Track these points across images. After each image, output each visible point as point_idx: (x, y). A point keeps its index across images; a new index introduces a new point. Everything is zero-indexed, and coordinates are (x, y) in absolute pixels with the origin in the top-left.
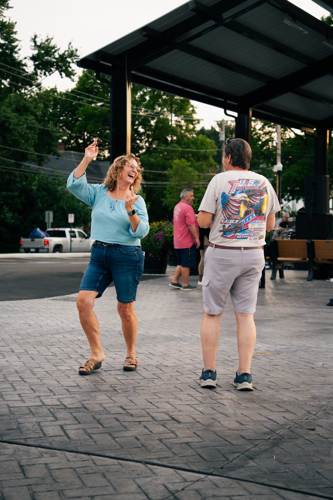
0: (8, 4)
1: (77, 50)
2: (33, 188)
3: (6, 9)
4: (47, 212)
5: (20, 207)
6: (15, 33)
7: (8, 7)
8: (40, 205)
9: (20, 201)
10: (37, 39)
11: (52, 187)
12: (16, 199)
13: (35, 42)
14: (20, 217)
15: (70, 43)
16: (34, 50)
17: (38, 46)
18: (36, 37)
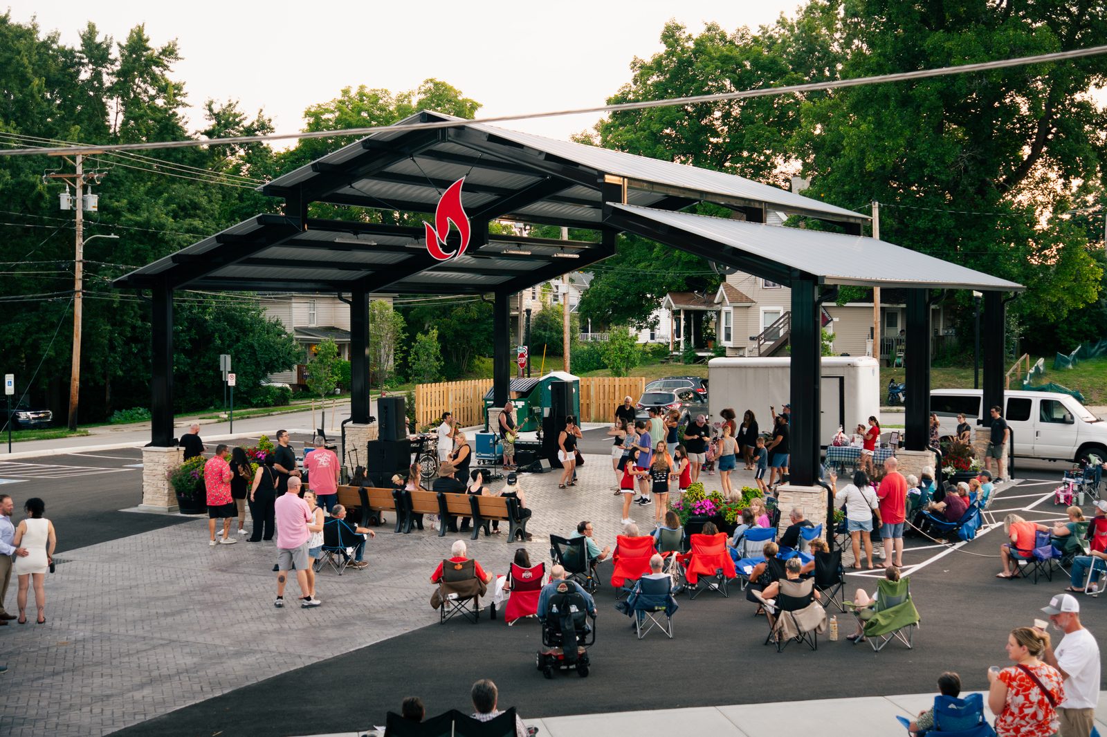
0: (176, 54)
1: (270, 120)
2: (207, 317)
3: (174, 60)
4: (222, 356)
5: (188, 346)
6: (185, 95)
7: (177, 58)
8: (218, 342)
9: (188, 338)
10: (213, 106)
11: (237, 314)
12: (182, 334)
13: (211, 110)
14: (189, 361)
15: (261, 110)
16: (210, 120)
17: (215, 114)
18: (211, 103)
